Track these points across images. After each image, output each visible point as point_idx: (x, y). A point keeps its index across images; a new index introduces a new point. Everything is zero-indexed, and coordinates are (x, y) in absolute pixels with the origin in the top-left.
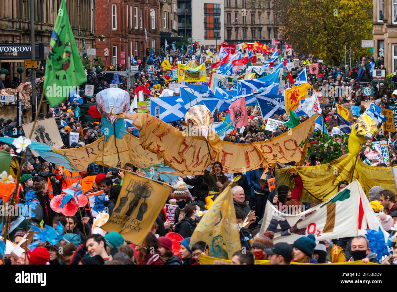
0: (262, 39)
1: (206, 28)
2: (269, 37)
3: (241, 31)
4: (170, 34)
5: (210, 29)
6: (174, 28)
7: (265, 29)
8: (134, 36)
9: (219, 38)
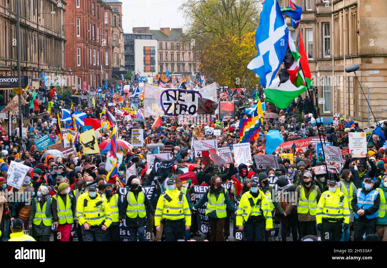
0: (185, 72)
1: (145, 64)
2: (190, 70)
3: (170, 66)
4: (119, 69)
5: (147, 64)
6: (122, 64)
7: (187, 64)
8: (93, 70)
9: (154, 71)
